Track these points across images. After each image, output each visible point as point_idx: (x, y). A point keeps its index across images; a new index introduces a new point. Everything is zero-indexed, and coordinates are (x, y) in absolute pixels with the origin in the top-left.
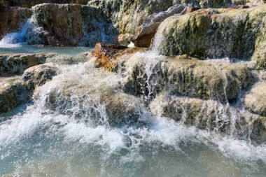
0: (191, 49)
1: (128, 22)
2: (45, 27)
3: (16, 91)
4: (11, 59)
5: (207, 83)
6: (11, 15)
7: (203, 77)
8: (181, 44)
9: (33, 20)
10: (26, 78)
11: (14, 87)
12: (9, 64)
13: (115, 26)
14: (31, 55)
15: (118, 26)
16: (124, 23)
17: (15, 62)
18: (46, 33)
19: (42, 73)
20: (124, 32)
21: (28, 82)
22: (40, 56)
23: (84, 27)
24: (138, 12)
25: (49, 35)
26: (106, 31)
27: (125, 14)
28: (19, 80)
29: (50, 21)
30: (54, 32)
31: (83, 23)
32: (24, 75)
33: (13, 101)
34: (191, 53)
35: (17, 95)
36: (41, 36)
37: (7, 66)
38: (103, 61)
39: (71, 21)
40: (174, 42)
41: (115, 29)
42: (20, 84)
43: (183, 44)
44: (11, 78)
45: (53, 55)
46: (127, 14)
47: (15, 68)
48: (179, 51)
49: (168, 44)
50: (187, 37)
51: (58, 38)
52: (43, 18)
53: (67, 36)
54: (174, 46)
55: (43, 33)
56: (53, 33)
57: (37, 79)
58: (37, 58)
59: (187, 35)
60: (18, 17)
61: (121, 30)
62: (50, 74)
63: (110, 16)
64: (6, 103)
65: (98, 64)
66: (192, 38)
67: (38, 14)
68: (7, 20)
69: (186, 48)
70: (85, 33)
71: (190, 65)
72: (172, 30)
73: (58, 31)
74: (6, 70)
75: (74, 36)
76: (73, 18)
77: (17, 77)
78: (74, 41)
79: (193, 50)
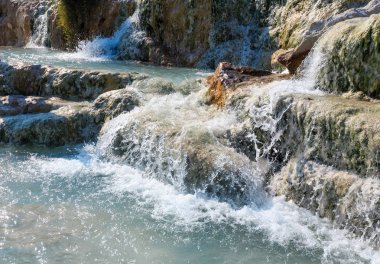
0: (372, 81)
1: (296, 26)
2: (150, 30)
3: (80, 122)
4: (87, 77)
5: (366, 141)
6: (106, 11)
7: (360, 130)
8: (353, 71)
9: (134, 18)
10: (97, 106)
11: (79, 116)
12: (82, 84)
13: (272, 32)
14: (113, 72)
15: (277, 34)
16: (289, 28)
17: (90, 81)
18: (149, 41)
19: (118, 101)
20: (287, 45)
21: (98, 112)
22: (124, 76)
23: (212, 33)
24: (320, 7)
25: (152, 46)
26: (253, 41)
27: (293, 10)
28: (88, 107)
29: (159, 21)
30: (161, 40)
31: (212, 25)
32: (96, 101)
33: (74, 134)
34: (371, 90)
35: (80, 128)
36: (141, 46)
37: (79, 86)
38: (217, 93)
39: (192, 22)
40: (341, 66)
41: (272, 39)
42: (87, 113)
43: (357, 71)
44: (80, 104)
45: (145, 78)
46: (298, 10)
47: (89, 91)
48: (348, 84)
49: (331, 70)
50: (365, 59)
51: (166, 51)
52: (149, 17)
53: (182, 48)
54: (341, 75)
55: (144, 42)
56: (160, 42)
57: (111, 108)
58: (120, 79)
59: (366, 55)
60: (115, 15)
61: (281, 42)
62: (129, 104)
63: (267, 13)
64: (64, 135)
65: (209, 98)
66: (375, 60)
67: (143, 10)
68: (99, 19)
69: (361, 79)
70: (212, 45)
71: (347, 109)
72: (338, 45)
73: (168, 40)
74: (76, 92)
75: (192, 49)
76: (196, 18)
77: (86, 103)
78: (191, 58)
79: (375, 84)
